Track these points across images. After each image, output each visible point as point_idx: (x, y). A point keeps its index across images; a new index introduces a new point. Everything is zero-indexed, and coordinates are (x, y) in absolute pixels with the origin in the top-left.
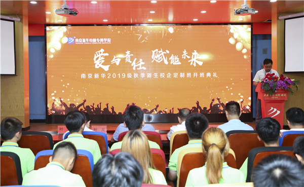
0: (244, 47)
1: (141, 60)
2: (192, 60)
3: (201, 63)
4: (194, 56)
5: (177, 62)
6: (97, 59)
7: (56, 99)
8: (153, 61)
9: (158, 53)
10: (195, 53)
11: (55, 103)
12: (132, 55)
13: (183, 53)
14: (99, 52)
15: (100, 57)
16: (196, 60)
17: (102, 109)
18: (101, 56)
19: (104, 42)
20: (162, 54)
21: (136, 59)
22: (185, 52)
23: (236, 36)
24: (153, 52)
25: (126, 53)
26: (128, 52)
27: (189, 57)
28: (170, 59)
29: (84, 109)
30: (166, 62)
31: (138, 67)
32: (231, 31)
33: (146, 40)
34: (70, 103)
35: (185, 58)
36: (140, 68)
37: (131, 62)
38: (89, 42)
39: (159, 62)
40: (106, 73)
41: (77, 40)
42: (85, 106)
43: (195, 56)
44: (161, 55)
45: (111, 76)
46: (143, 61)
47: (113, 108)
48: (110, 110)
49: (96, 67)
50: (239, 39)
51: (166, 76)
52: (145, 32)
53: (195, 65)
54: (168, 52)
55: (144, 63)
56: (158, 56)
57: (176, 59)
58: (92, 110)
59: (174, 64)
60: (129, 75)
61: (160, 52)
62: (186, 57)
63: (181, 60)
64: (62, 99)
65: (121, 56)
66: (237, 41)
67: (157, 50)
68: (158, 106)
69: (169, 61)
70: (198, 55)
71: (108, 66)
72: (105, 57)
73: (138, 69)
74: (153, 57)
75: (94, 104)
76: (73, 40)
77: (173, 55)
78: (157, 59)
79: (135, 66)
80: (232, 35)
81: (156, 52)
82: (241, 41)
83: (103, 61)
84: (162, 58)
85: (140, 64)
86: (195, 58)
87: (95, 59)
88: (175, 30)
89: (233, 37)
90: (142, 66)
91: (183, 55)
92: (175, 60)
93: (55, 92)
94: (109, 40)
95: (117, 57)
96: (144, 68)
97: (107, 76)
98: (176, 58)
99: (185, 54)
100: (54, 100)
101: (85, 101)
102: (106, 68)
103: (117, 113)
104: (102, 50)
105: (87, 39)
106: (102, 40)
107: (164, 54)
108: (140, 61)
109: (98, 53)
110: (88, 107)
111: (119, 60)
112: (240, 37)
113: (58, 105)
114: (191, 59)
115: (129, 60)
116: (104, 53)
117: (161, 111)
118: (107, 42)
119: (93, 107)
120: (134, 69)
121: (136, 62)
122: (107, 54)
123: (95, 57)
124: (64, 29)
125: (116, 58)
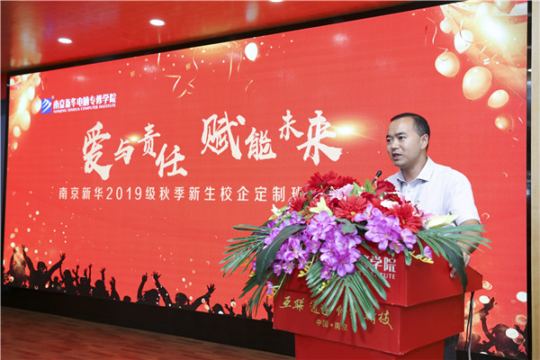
0: (496, 85)
1: (177, 148)
2: (308, 145)
3: (334, 154)
4: (314, 128)
5: (265, 150)
6: (89, 149)
7: (17, 249)
8: (203, 152)
9: (217, 125)
10: (318, 120)
11: (15, 258)
12: (158, 135)
13: (283, 123)
14: (92, 130)
15: (95, 143)
16: (322, 141)
17: (93, 284)
18: (97, 141)
19: (103, 103)
20: (228, 128)
21: (165, 146)
22: (288, 118)
23: (461, 44)
24: (206, 122)
25: (146, 129)
26: (149, 128)
27: (298, 134)
28: (247, 142)
29: (60, 279)
30: (237, 154)
31: (170, 169)
32: (445, 27)
33: (189, 89)
34: (37, 259)
35: (287, 138)
36: (175, 172)
37: (154, 155)
38: (77, 106)
39: (218, 152)
40: (104, 184)
41: (56, 104)
42: (63, 271)
43: (318, 130)
44: (223, 130)
45: (113, 196)
46: (181, 152)
47: (113, 283)
48: (108, 288)
49: (88, 170)
50: (475, 52)
51: (235, 196)
52: (188, 66)
53: (316, 160)
54: (241, 120)
55: (182, 158)
56: (217, 134)
57: (262, 142)
58: (75, 283)
59: (257, 157)
60: (150, 193)
61: (221, 122)
62: (291, 133)
63: (276, 144)
64: (26, 250)
65: (134, 139)
66: (466, 63)
67: (214, 117)
68: (211, 289)
69: (244, 149)
70: (328, 124)
71: (109, 167)
72: (104, 143)
73: (169, 174)
74: (204, 141)
75: (78, 267)
76: (50, 104)
77: (254, 130)
78: (214, 145)
79: (163, 166)
80: (446, 43)
81: (211, 124)
82: (486, 62)
83: (100, 154)
84: (228, 139)
85: (174, 161)
86: (319, 136)
87: (84, 150)
88: (261, 50)
89: (451, 48)
90: (180, 164)
91: (282, 129)
92: (261, 148)
93: (16, 230)
94: (112, 98)
95: (127, 142)
96: (184, 172)
97: (106, 194)
98: (265, 139)
99: (288, 126)
100: (15, 251)
101: (63, 257)
102: (104, 172)
103: (122, 299)
104: (99, 126)
105: (73, 100)
106: (99, 98)
107: (232, 127)
108: (175, 152)
109: (91, 133)
110: (67, 272)
111: (130, 150)
112: (480, 47)
113: (19, 263)
114: (304, 139)
115: (152, 149)
116: (102, 132)
117: (218, 307)
118: (108, 102)
119: (76, 274)
120: (161, 173)
121: (166, 154)
122: (107, 136)
123: (86, 145)
124: (36, 78)
125: (124, 146)
